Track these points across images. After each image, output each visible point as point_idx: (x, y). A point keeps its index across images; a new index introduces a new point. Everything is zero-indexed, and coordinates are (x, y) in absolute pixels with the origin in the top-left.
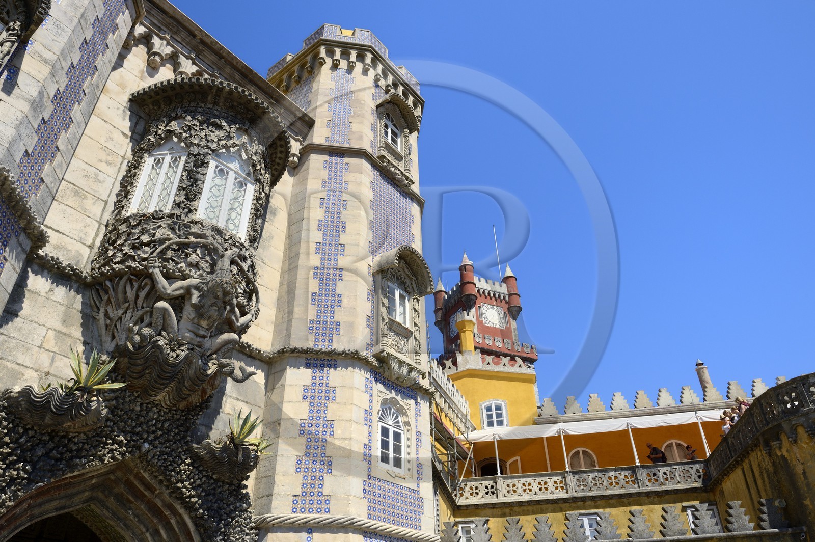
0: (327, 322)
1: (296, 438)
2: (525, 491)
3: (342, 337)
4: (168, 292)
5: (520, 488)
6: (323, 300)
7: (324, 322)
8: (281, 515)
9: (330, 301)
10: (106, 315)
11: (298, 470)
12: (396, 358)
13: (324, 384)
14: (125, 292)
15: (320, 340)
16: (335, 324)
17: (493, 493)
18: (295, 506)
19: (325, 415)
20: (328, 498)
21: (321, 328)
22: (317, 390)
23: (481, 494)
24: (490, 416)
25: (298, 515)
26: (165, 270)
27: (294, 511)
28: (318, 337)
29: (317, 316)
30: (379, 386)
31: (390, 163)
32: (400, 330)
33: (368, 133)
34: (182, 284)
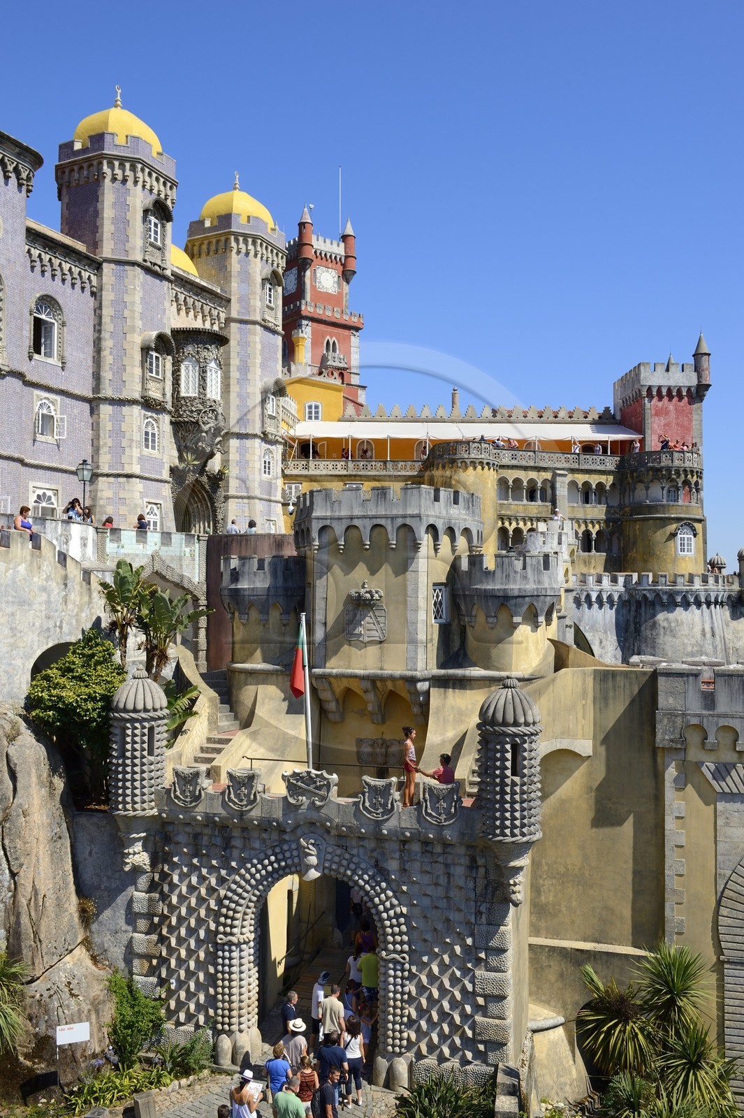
1: (235, 467)
2: (325, 468)
3: (250, 426)
4: (205, 430)
5: (322, 467)
7: (242, 419)
8: (233, 494)
10: (182, 434)
11: (237, 478)
12: (271, 433)
13: (244, 446)
14: (189, 427)
15: (242, 428)
16: (247, 420)
17: (306, 468)
18: (237, 491)
19: (245, 458)
20: (248, 488)
21: (242, 422)
22: (242, 449)
23: (300, 469)
24: (310, 413)
25: (238, 494)
26: (203, 422)
28: (241, 426)
29: (240, 416)
30: (263, 444)
31: (269, 321)
32: (271, 417)
33: (258, 304)
34: (208, 426)
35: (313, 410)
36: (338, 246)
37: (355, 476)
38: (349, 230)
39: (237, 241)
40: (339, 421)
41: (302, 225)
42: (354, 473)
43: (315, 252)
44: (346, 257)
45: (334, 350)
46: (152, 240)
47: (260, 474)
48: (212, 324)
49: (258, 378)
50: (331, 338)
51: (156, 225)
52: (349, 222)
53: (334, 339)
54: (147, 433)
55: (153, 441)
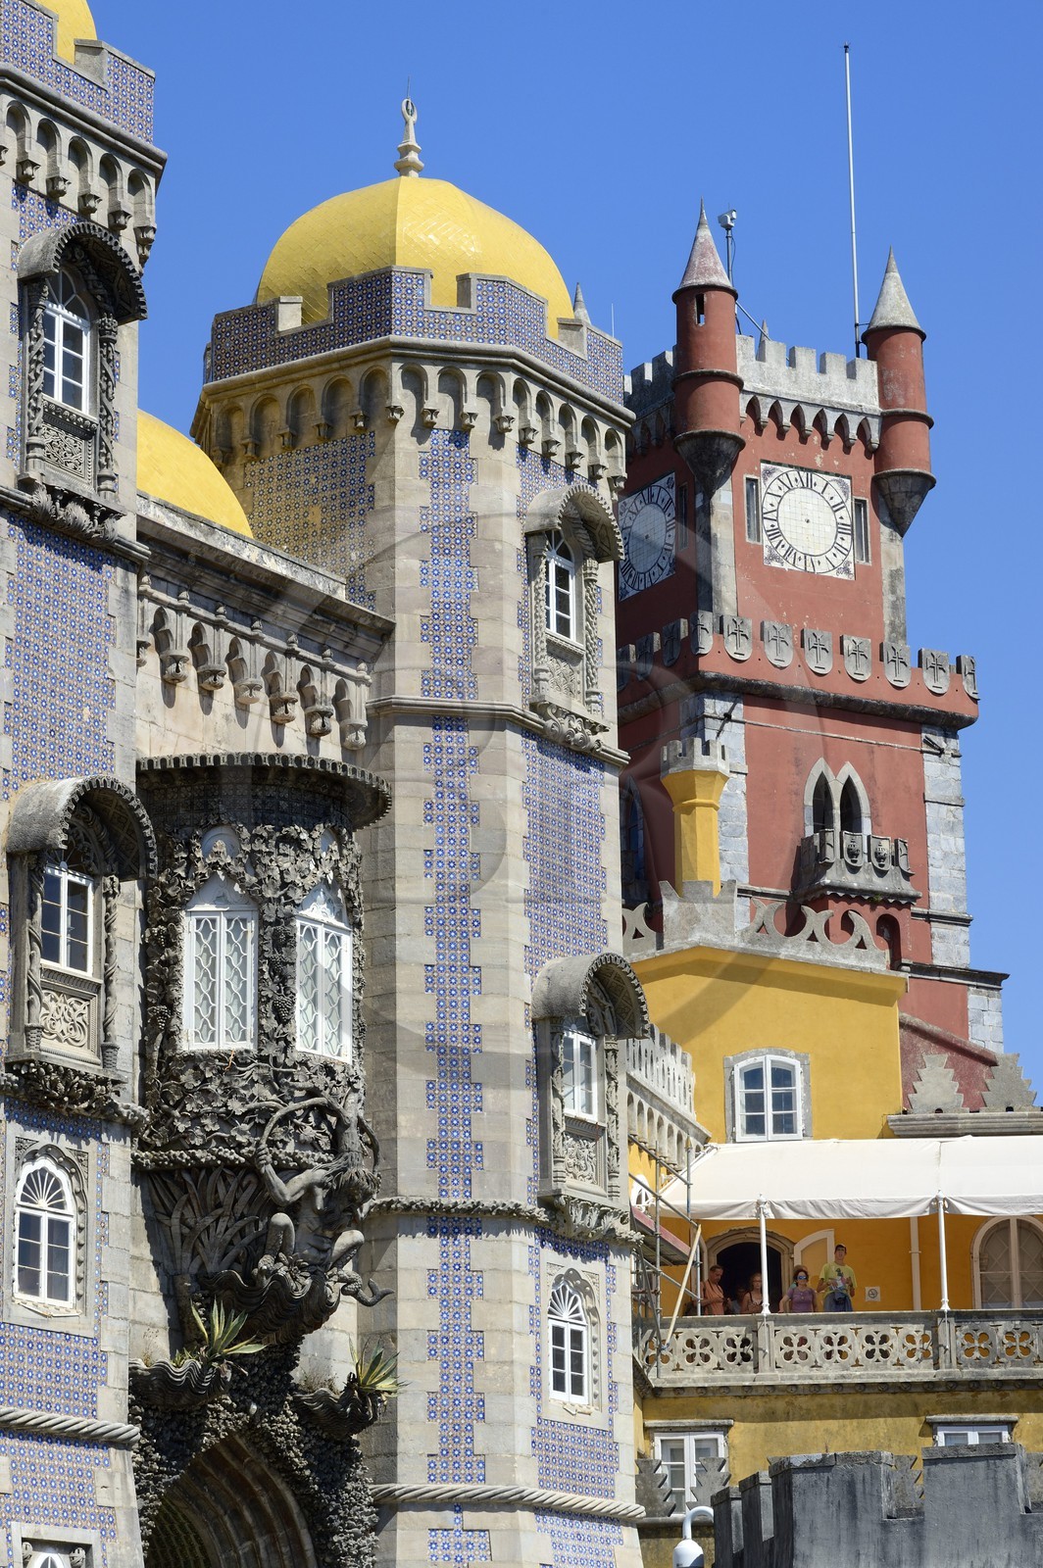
0: (458, 1143)
1: (424, 1362)
2: (829, 1355)
3: (488, 1174)
4: (288, 1198)
5: (817, 1347)
6: (449, 1098)
7: (452, 1142)
8: (415, 1486)
9: (460, 1099)
10: (183, 1221)
11: (432, 1415)
12: (580, 1200)
13: (463, 1266)
14: (216, 1191)
15: (450, 1181)
16: (473, 1148)
17: (746, 1358)
18: (433, 1471)
19: (467, 1322)
20: (482, 1458)
21: (450, 1157)
22: (451, 1278)
23: (714, 1359)
24: (754, 1102)
25: (439, 1485)
26: (276, 1163)
27: (431, 1478)
28: (445, 1175)
29: (441, 1131)
30: (548, 1254)
31: (560, 712)
32: (582, 1131)
33: (513, 639)
34: (300, 1180)
35: (768, 1090)
36: (851, 374)
37: (975, 1386)
38: (897, 308)
39: (415, 382)
40: (888, 1133)
41: (691, 299)
42: (967, 1373)
43: (753, 408)
44: (889, 420)
45: (851, 821)
46: (58, 398)
47: (536, 1392)
48: (314, 737)
49: (517, 957)
50: (836, 773)
51: (72, 337)
52: (895, 275)
53: (848, 770)
54: (29, 1225)
55: (58, 1259)
